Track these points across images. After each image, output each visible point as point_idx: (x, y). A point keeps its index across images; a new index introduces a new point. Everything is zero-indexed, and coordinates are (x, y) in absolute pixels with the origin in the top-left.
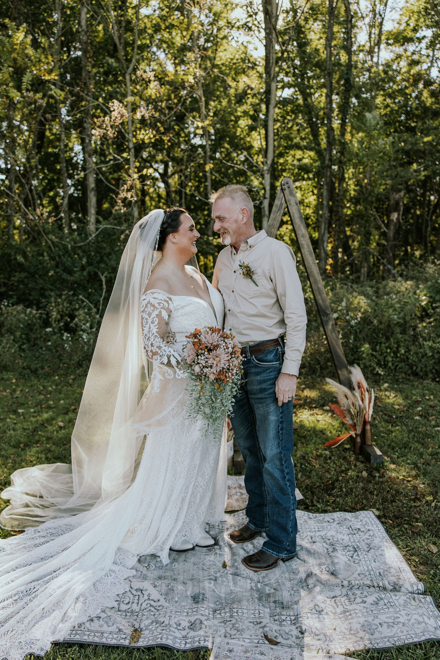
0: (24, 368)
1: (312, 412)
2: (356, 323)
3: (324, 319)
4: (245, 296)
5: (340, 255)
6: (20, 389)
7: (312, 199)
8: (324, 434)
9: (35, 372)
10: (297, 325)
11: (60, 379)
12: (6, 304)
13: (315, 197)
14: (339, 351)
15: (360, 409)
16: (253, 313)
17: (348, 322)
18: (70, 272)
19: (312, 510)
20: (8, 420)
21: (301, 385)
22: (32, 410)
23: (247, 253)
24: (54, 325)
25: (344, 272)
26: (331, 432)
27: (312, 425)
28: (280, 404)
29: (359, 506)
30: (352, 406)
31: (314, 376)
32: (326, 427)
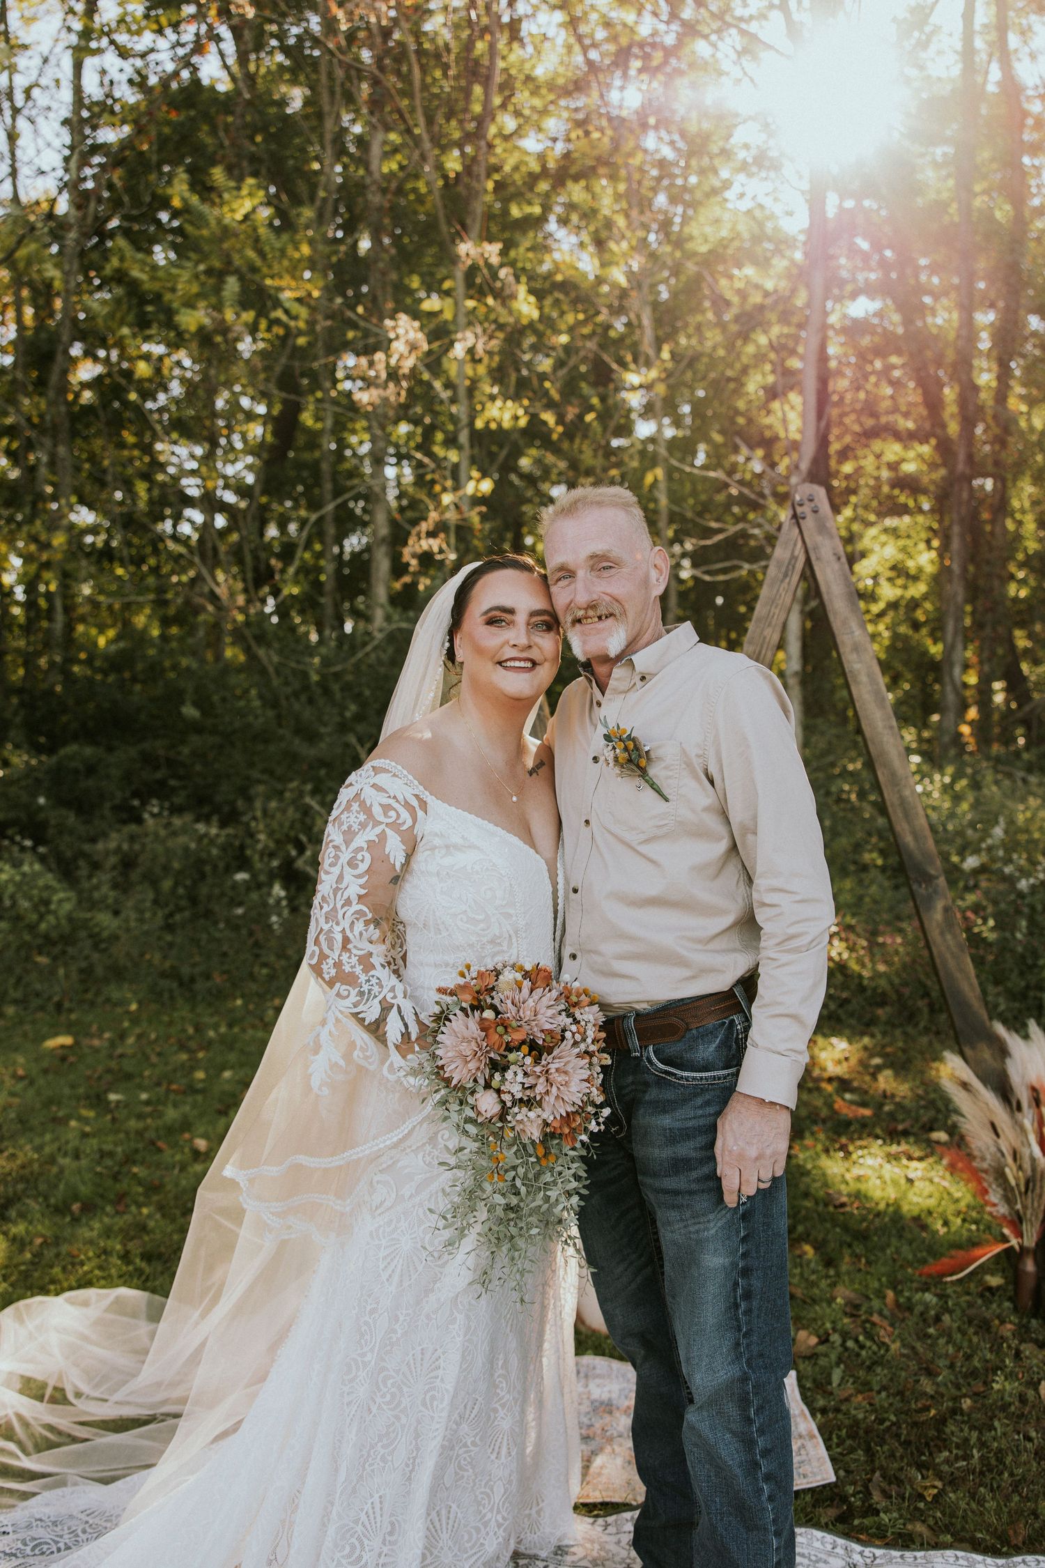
0: (163, 975)
1: (894, 1148)
2: (1033, 887)
3: (921, 890)
4: (628, 836)
5: (999, 698)
6: (138, 1030)
7: (925, 560)
8: (924, 1227)
9: (187, 984)
10: (792, 931)
11: (245, 1005)
12: (156, 810)
13: (933, 554)
14: (965, 987)
15: (1034, 1169)
16: (653, 891)
17: (1011, 880)
18: (311, 737)
19: (862, 1529)
20: (73, 1123)
21: (872, 1056)
22: (144, 1096)
23: (633, 696)
24: (258, 865)
25: (1009, 740)
26: (946, 1223)
27: (892, 1194)
28: (730, 1200)
29: (1023, 1531)
30: (1010, 1160)
31: (910, 1029)
32: (931, 1202)
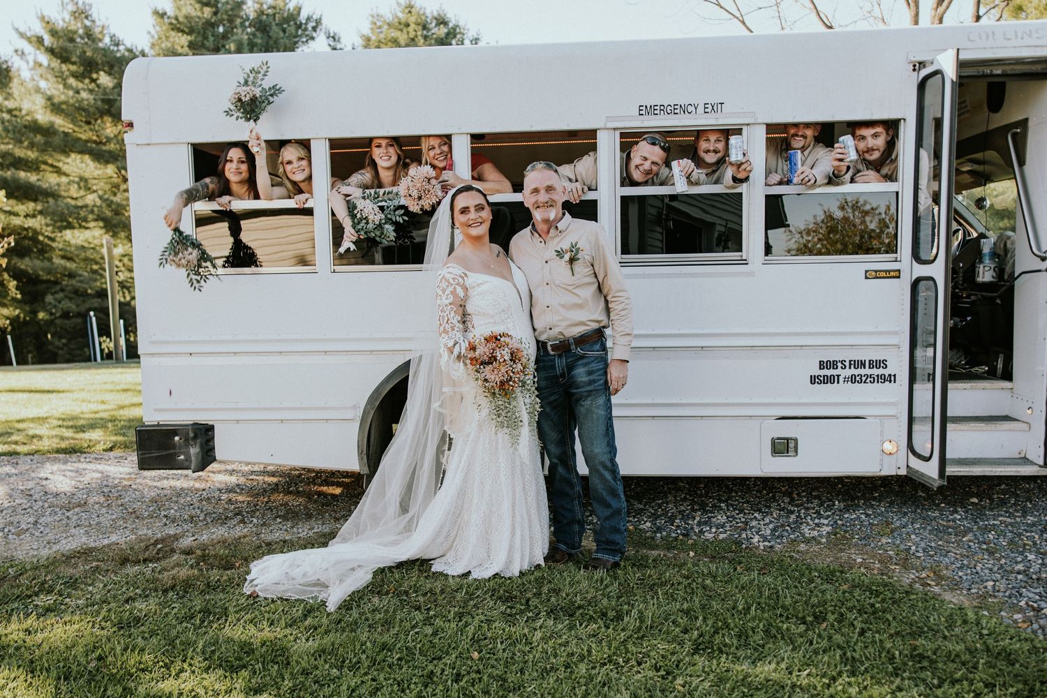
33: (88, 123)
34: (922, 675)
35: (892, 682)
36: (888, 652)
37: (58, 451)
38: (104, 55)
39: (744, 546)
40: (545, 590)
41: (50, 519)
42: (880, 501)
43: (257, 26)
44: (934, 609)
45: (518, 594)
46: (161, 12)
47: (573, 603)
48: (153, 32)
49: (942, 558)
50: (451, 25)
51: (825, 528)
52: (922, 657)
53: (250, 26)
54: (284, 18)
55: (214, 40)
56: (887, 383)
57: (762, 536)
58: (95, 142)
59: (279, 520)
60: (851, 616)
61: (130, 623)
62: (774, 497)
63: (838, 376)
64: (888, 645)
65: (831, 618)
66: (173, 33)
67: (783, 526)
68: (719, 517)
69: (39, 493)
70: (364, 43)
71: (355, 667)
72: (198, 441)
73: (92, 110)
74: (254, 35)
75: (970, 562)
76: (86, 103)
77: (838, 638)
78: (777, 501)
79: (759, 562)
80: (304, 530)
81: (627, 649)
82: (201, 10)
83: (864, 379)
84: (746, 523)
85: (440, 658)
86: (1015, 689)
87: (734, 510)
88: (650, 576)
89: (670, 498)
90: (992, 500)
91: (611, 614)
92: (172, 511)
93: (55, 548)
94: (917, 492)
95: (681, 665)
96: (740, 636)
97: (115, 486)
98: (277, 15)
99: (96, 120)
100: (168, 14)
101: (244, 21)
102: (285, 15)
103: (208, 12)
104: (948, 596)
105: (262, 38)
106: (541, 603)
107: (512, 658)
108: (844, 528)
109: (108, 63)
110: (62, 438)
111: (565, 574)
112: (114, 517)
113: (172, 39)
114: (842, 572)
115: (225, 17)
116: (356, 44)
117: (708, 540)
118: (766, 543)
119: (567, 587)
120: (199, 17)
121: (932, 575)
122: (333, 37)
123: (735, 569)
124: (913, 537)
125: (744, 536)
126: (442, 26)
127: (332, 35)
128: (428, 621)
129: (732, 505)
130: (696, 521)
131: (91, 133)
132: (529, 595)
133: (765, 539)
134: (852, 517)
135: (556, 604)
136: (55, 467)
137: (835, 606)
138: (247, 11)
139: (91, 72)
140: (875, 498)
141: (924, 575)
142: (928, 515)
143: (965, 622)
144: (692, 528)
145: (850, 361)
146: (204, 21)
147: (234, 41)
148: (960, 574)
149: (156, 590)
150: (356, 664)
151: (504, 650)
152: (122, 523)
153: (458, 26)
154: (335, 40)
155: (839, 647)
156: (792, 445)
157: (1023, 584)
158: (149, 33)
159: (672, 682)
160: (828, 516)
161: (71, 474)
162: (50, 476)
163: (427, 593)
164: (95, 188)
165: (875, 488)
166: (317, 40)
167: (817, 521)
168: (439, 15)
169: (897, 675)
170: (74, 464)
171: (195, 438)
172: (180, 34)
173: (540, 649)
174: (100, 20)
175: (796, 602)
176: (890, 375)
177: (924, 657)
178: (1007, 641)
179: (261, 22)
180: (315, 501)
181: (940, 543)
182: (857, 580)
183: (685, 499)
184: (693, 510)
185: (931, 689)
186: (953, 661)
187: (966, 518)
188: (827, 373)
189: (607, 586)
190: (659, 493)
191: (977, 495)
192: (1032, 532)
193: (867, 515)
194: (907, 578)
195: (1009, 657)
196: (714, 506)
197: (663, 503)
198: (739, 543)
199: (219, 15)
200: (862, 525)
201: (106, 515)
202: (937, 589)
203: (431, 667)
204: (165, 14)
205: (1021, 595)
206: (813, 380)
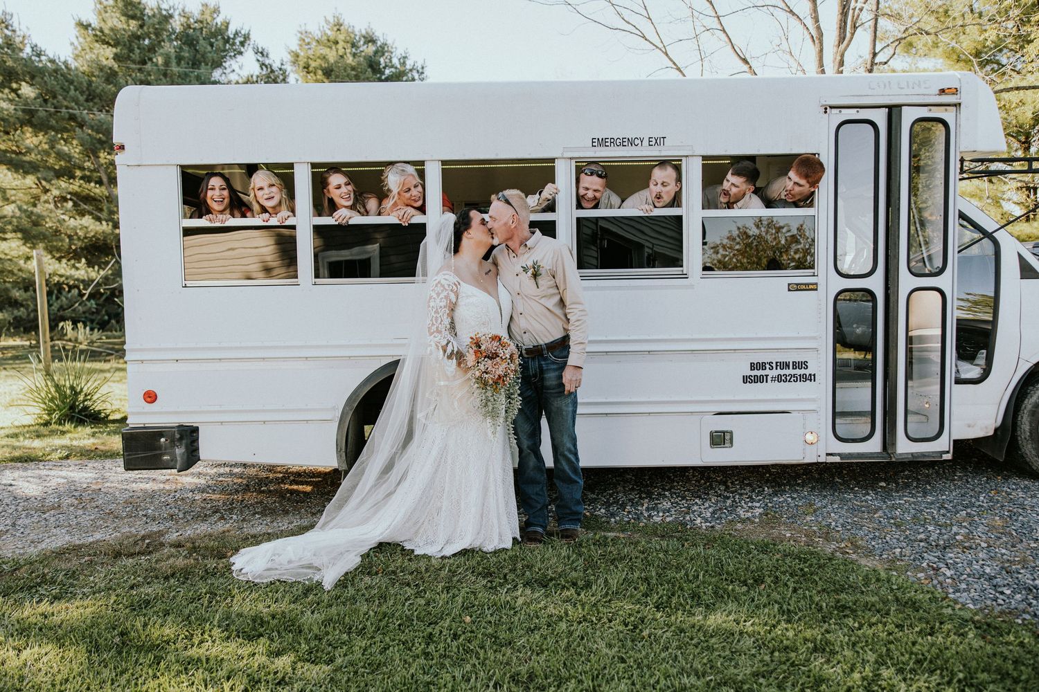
33: (7, 133)
34: (846, 621)
35: (822, 627)
36: (817, 604)
37: (13, 460)
38: (25, 65)
39: (689, 527)
40: (519, 566)
41: (27, 521)
42: (803, 486)
43: (184, 40)
44: (853, 570)
45: (496, 571)
46: (85, 24)
47: (546, 576)
48: (76, 43)
49: (857, 532)
50: (379, 43)
51: (757, 509)
52: (844, 607)
53: (176, 39)
54: (211, 33)
55: (140, 53)
56: (808, 381)
57: (703, 518)
58: (14, 152)
59: (257, 516)
60: (785, 578)
61: (140, 605)
62: (711, 485)
63: (767, 376)
64: (817, 599)
65: (768, 580)
66: (97, 45)
67: (720, 509)
68: (665, 503)
69: (8, 498)
70: (293, 59)
71: (361, 632)
72: (184, 442)
73: (12, 120)
74: (181, 48)
75: (880, 533)
76: (6, 112)
77: (775, 595)
78: (714, 489)
79: (703, 539)
80: (283, 524)
81: (598, 610)
82: (127, 22)
83: (788, 378)
84: (689, 508)
85: (436, 623)
86: (919, 628)
87: (677, 497)
88: (611, 552)
89: (620, 488)
90: (897, 484)
91: (581, 583)
92: (150, 511)
93: (40, 546)
94: (834, 479)
95: (646, 620)
96: (693, 597)
97: (85, 490)
98: (204, 30)
99: (16, 130)
100: (93, 25)
101: (170, 35)
102: (213, 30)
103: (133, 24)
104: (863, 562)
105: (189, 52)
106: (517, 576)
107: (499, 621)
108: (774, 509)
109: (29, 73)
110: (14, 448)
111: (536, 553)
112: (92, 517)
113: (96, 52)
114: (774, 545)
115: (151, 30)
116: (285, 60)
117: (657, 523)
118: (708, 524)
119: (539, 563)
120: (124, 30)
121: (849, 545)
122: (262, 53)
123: (683, 546)
124: (832, 515)
125: (688, 518)
126: (370, 44)
127: (260, 50)
128: (418, 595)
129: (675, 493)
130: (644, 508)
131: (10, 143)
132: (506, 571)
133: (706, 521)
134: (781, 500)
135: (530, 577)
136: (17, 474)
137: (771, 571)
138: (174, 24)
139: (10, 81)
140: (799, 484)
141: (843, 545)
142: (844, 497)
143: (878, 580)
144: (641, 513)
145: (777, 363)
146: (130, 33)
147: (162, 54)
148: (873, 543)
149: (157, 578)
150: (362, 630)
151: (492, 615)
152: (101, 522)
153: (386, 44)
154: (263, 55)
155: (776, 602)
156: (727, 437)
157: (924, 550)
158: (72, 44)
159: (639, 634)
160: (760, 500)
161: (35, 480)
162: (13, 483)
163: (413, 572)
164: (13, 198)
165: (798, 476)
166: (245, 54)
167: (750, 504)
168: (367, 33)
169: (825, 622)
170: (33, 471)
171: (181, 439)
172: (106, 46)
173: (523, 612)
174: (20, 30)
175: (738, 569)
176: (810, 375)
177: (846, 608)
178: (913, 593)
179: (188, 35)
180: (289, 499)
181: (855, 519)
182: (787, 550)
183: (633, 489)
184: (641, 498)
185: (853, 631)
186: (869, 610)
187: (877, 498)
188: (756, 374)
189: (573, 562)
190: (610, 484)
191: (885, 480)
192: (931, 508)
193: (793, 499)
194: (829, 548)
195: (914, 605)
196: (659, 494)
197: (614, 493)
198: (684, 524)
199: (145, 28)
200: (789, 507)
201: (84, 516)
202: (854, 556)
203: (430, 630)
204: (90, 25)
205: (923, 558)
206: (746, 379)
